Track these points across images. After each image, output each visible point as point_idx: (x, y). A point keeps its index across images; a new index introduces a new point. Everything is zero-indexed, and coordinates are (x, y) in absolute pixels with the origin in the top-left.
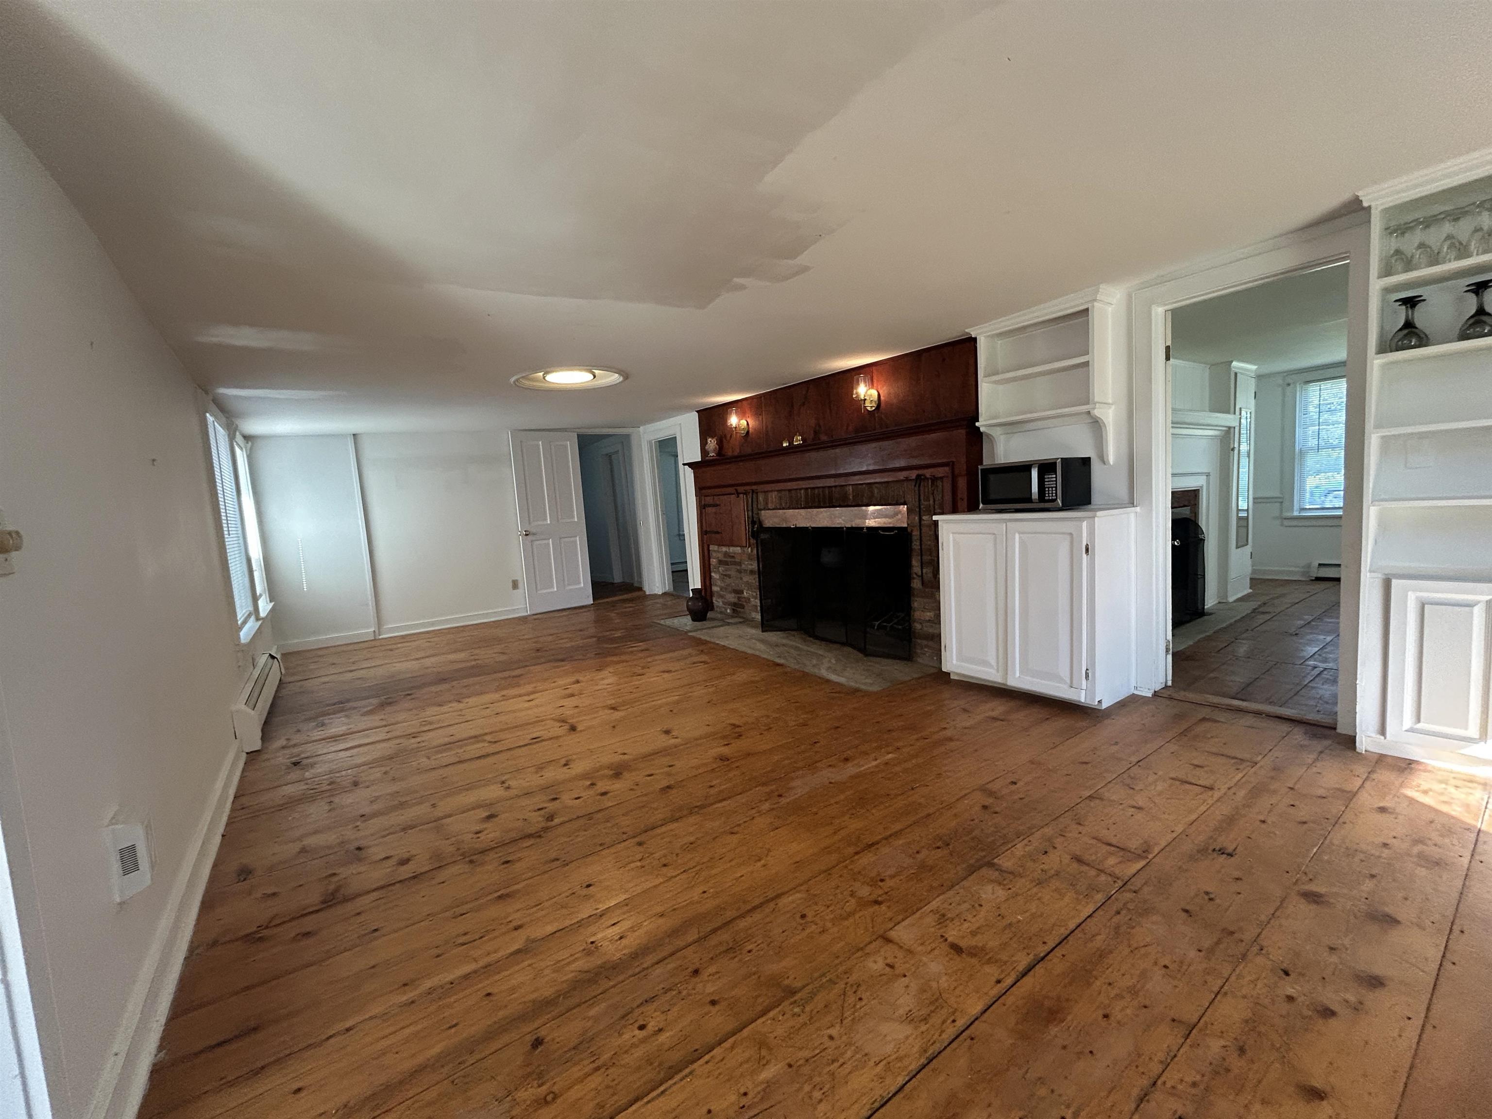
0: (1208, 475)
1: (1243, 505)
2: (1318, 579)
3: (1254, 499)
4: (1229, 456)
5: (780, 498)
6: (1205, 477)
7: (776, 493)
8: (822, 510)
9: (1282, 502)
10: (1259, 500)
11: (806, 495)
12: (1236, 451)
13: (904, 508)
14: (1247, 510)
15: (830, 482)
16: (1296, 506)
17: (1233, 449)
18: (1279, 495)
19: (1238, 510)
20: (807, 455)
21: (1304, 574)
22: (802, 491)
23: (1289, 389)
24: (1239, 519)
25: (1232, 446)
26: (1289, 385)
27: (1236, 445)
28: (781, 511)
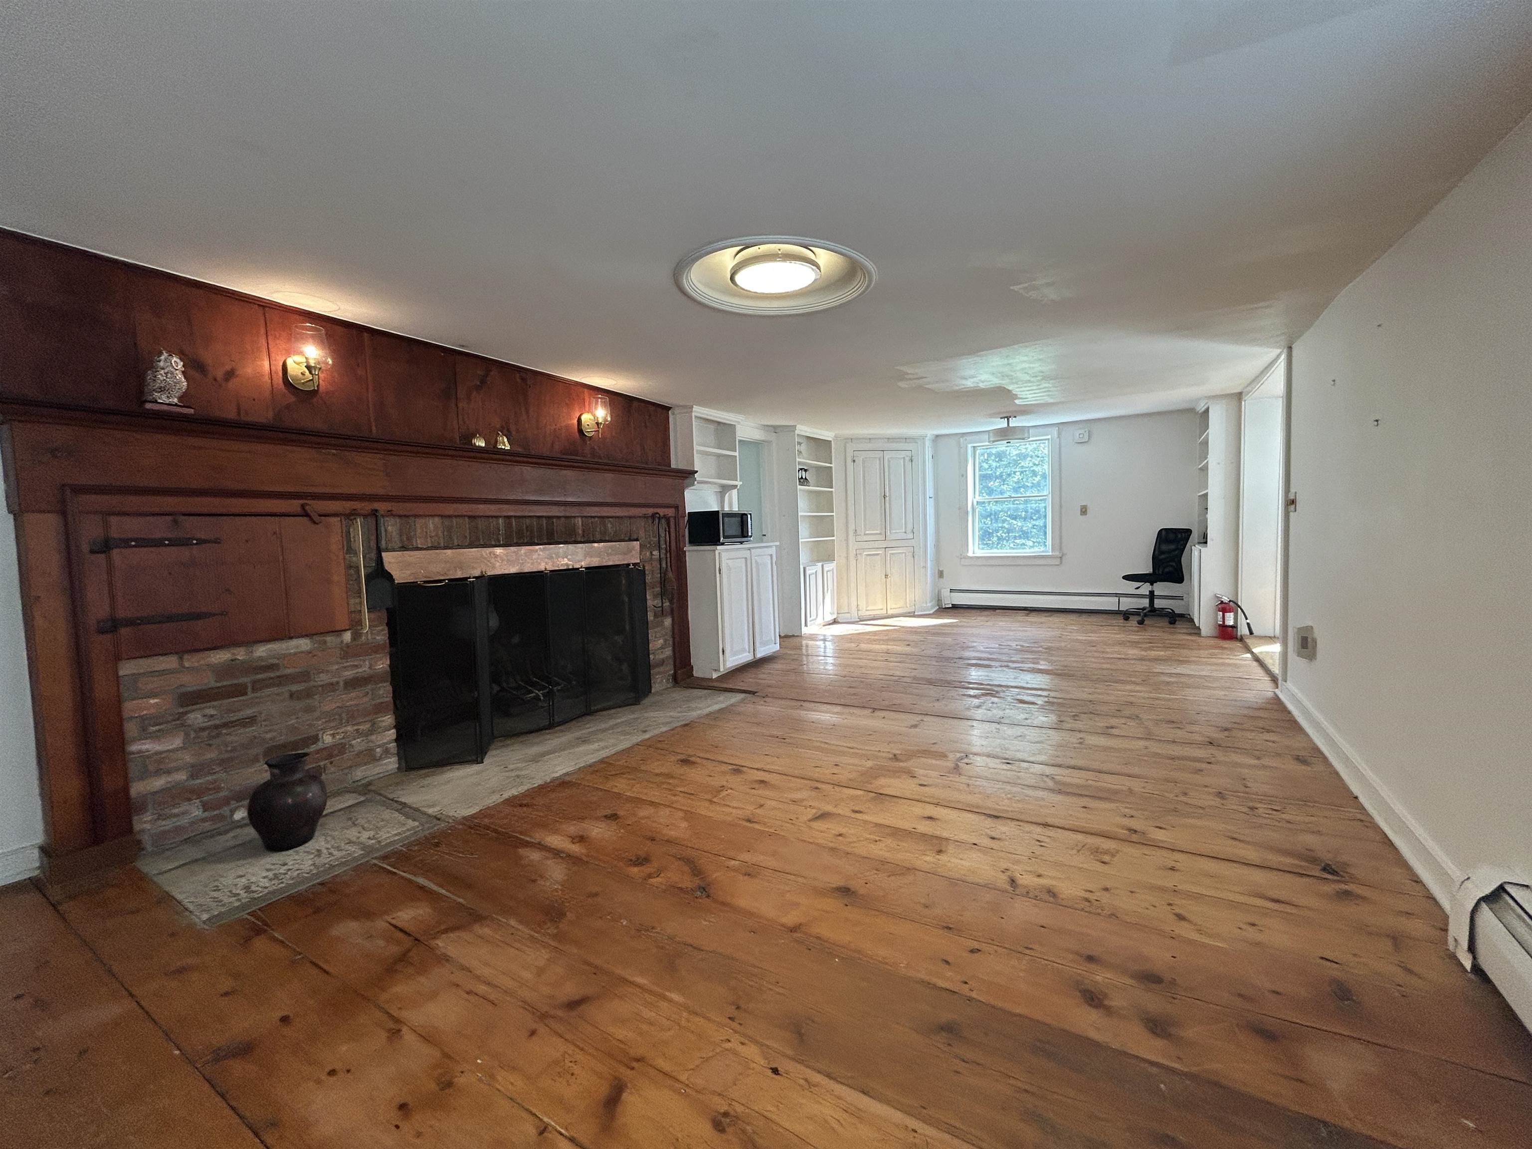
5: (450, 529)
7: (437, 520)
8: (537, 547)
11: (508, 526)
13: (636, 544)
15: (555, 511)
20: (517, 468)
22: (501, 520)
28: (449, 552)
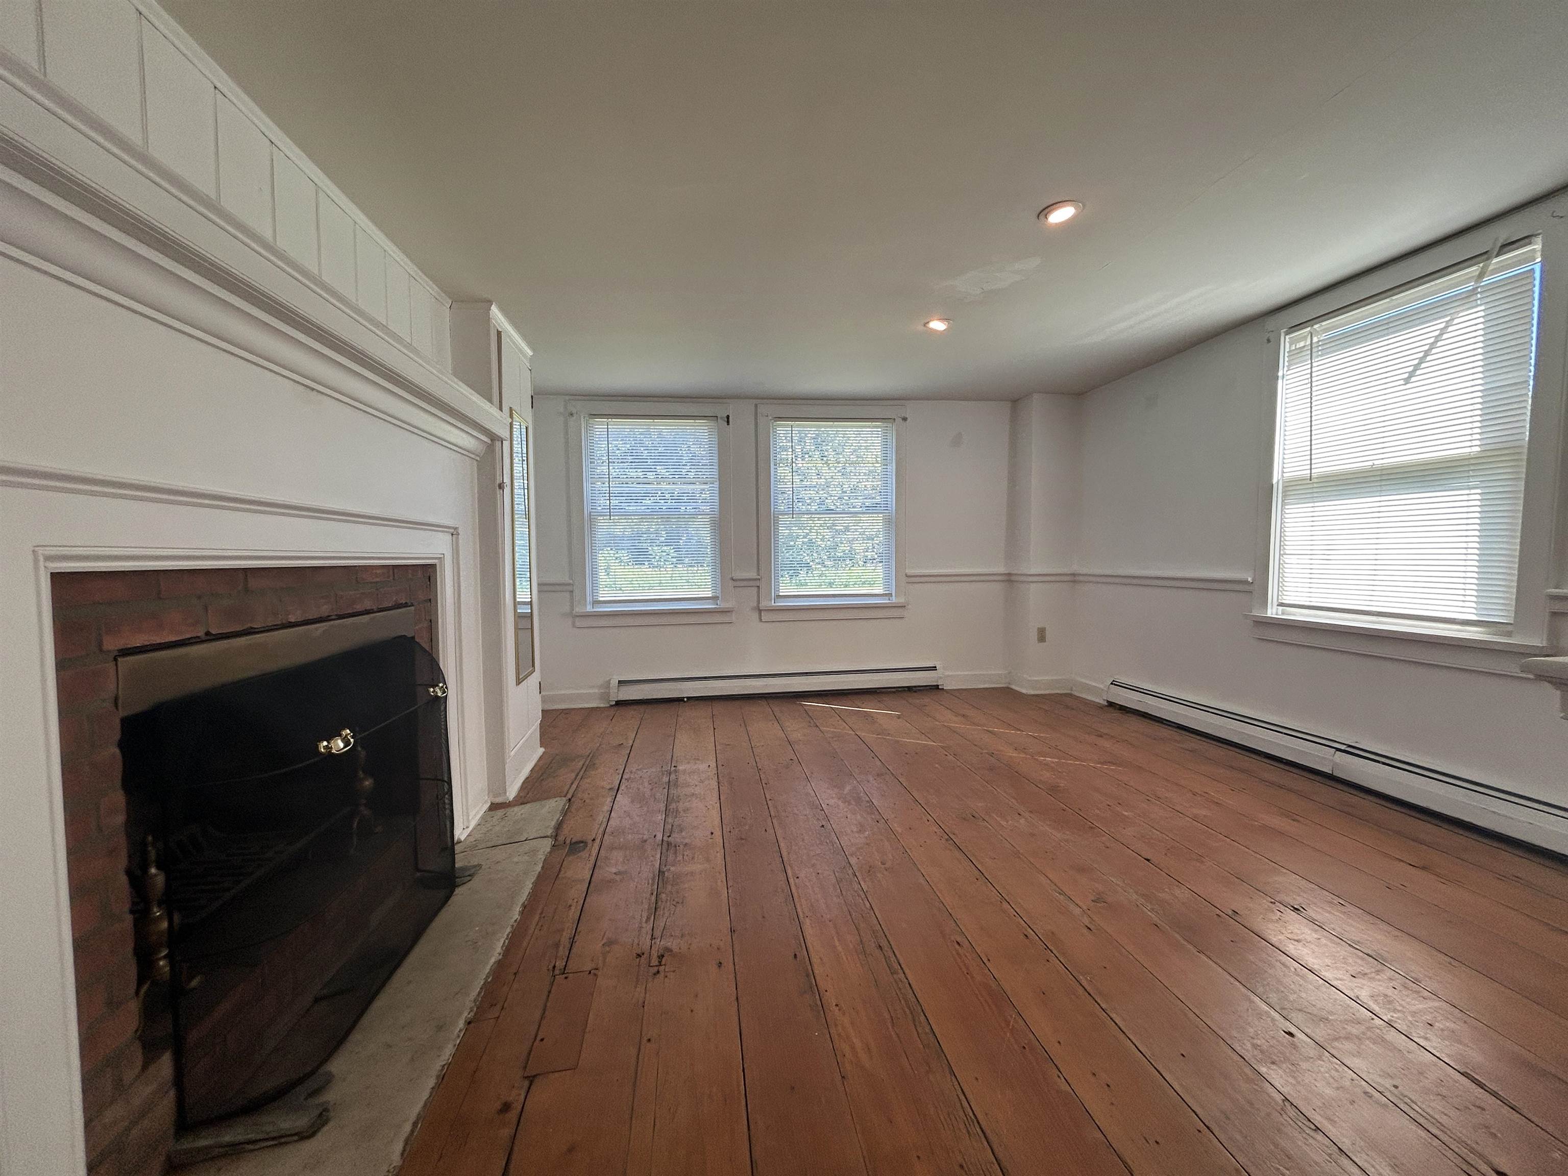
0: (455, 533)
1: (523, 596)
2: (619, 704)
3: (539, 584)
4: (495, 498)
6: (448, 537)
9: (572, 592)
10: (545, 588)
12: (507, 490)
14: (531, 603)
16: (589, 599)
17: (501, 486)
18: (567, 580)
19: (516, 604)
21: (605, 696)
23: (572, 422)
24: (519, 617)
25: (498, 481)
26: (572, 414)
27: (507, 480)
